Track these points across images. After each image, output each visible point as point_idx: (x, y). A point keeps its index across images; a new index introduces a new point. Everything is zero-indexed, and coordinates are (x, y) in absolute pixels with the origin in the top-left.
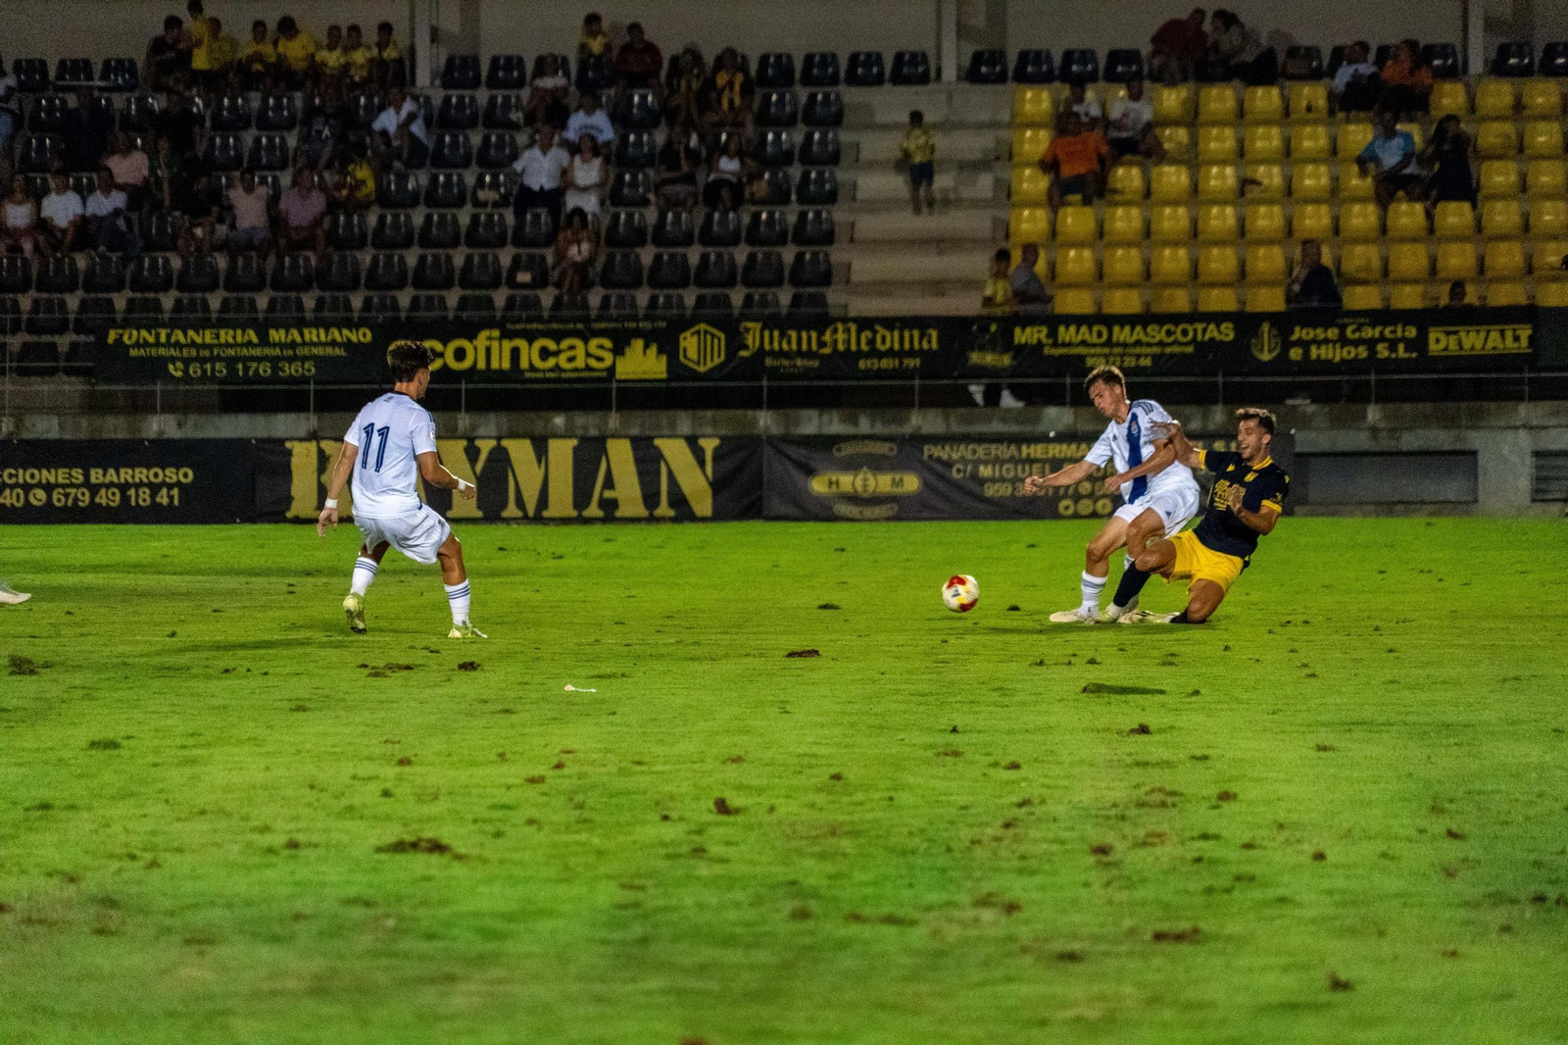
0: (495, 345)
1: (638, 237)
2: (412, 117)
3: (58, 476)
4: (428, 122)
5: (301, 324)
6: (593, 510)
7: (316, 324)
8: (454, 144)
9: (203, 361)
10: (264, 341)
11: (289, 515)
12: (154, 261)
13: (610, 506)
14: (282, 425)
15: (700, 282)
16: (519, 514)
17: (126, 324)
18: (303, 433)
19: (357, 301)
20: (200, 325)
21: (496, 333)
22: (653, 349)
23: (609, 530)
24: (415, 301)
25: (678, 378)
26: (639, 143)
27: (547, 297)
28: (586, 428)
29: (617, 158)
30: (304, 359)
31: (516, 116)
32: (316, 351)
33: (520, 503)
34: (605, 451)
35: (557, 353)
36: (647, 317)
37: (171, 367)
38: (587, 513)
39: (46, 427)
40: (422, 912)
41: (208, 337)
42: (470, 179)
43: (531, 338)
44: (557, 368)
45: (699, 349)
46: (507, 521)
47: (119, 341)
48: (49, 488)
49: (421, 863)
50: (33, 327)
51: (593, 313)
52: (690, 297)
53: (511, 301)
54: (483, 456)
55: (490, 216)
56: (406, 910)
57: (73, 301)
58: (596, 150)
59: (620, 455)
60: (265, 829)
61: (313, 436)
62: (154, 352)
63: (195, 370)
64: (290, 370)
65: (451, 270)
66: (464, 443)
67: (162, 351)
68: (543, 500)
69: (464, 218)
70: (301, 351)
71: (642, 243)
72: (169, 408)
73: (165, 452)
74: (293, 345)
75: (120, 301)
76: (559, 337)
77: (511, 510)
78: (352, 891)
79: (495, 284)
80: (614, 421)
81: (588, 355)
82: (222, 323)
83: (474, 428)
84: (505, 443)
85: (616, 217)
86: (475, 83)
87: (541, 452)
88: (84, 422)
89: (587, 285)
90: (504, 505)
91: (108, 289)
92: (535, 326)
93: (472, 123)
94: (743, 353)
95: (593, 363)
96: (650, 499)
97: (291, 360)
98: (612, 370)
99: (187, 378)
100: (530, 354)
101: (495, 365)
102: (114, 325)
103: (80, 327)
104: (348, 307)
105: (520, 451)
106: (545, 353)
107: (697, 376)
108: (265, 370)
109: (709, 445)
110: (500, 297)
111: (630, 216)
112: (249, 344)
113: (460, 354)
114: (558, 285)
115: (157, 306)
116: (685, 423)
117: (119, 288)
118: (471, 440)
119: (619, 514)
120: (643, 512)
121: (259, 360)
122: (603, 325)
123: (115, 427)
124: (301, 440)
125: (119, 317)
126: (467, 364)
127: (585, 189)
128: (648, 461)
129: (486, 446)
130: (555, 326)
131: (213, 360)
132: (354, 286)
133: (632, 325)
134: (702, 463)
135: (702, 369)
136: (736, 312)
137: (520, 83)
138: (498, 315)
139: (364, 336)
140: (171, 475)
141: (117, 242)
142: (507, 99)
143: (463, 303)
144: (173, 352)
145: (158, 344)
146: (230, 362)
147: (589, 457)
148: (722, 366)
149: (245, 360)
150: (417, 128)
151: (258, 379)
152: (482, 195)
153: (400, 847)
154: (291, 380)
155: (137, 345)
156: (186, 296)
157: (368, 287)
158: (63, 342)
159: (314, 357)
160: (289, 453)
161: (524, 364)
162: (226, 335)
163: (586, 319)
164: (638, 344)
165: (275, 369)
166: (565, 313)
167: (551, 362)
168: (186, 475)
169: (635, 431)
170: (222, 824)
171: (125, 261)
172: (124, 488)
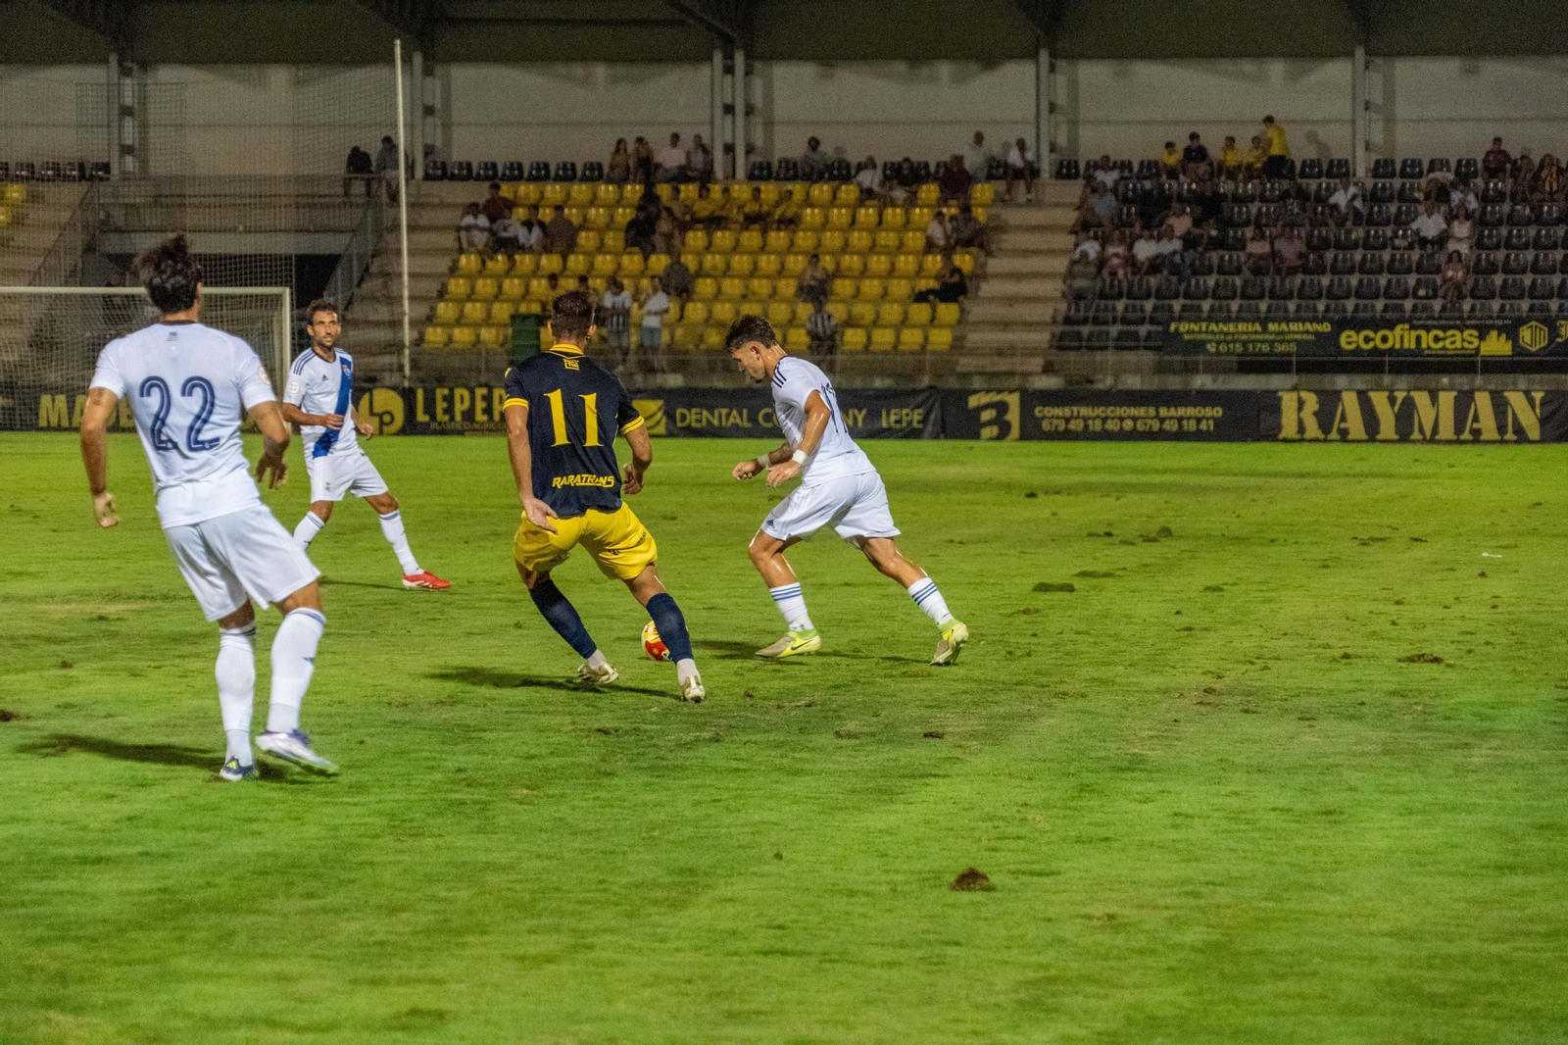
0: (1406, 334)
1: (1493, 268)
2: (1354, 197)
3: (1140, 411)
4: (1364, 199)
5: (1288, 320)
6: (1466, 436)
7: (1297, 320)
8: (1380, 212)
9: (1228, 343)
10: (1265, 330)
11: (1281, 436)
12: (1197, 283)
13: (1476, 433)
14: (1276, 381)
15: (1532, 296)
16: (1420, 437)
17: (1180, 319)
18: (1289, 387)
19: (1321, 306)
20: (1228, 320)
21: (1407, 326)
22: (1504, 336)
23: (1477, 448)
24: (1357, 307)
25: (1519, 354)
26: (1493, 212)
27: (1437, 305)
28: (1462, 384)
29: (1480, 221)
30: (1289, 342)
31: (1417, 195)
32: (1296, 337)
33: (1421, 431)
34: (1473, 399)
35: (1444, 339)
36: (1498, 318)
37: (1209, 346)
38: (1462, 437)
39: (1133, 382)
40: (1437, 701)
41: (1231, 327)
42: (1389, 233)
43: (1428, 329)
44: (1444, 348)
45: (1531, 337)
46: (1415, 442)
47: (1177, 330)
48: (1135, 419)
49: (1428, 670)
50: (1125, 321)
51: (1466, 315)
52: (1525, 305)
53: (1415, 307)
54: (1399, 402)
55: (1402, 255)
56: (1427, 700)
57: (1149, 305)
58: (1468, 217)
59: (1483, 401)
60: (1327, 646)
61: (1295, 389)
62: (1198, 337)
63: (1223, 348)
64: (1280, 348)
65: (1378, 289)
66: (1386, 394)
67: (1203, 336)
68: (1435, 429)
69: (1386, 256)
70: (1288, 337)
71: (1495, 272)
72: (1207, 371)
73: (1204, 398)
74: (1282, 333)
75: (1177, 305)
76: (1445, 329)
77: (1416, 435)
78: (1392, 687)
79: (1405, 296)
80: (1479, 380)
81: (1463, 340)
82: (1238, 320)
83: (1393, 384)
84: (1412, 393)
85: (1479, 256)
86: (1393, 175)
87: (1434, 400)
88: (1156, 379)
89: (1461, 297)
90: (1412, 432)
91: (1169, 298)
92: (1430, 322)
93: (1391, 199)
94: (1559, 340)
95: (1466, 345)
96: (1501, 428)
97: (1281, 342)
98: (1478, 349)
99: (1218, 353)
100: (1427, 339)
101: (1406, 346)
102: (1173, 319)
103: (1152, 321)
104: (1315, 310)
105: (1421, 399)
106: (1437, 339)
107: (1531, 354)
108: (1265, 348)
109: (1538, 396)
110: (1408, 304)
111: (1488, 255)
112: (1256, 332)
113: (1384, 339)
114: (1444, 298)
115: (1199, 308)
116: (1522, 381)
117: (1177, 297)
118: (1391, 391)
119: (1482, 438)
120: (1497, 437)
121: (1262, 342)
122: (1473, 322)
123: (1174, 383)
124: (1288, 390)
125: (1177, 314)
126: (1389, 345)
127: (1460, 240)
128: (1500, 406)
129: (1400, 396)
130: (1443, 322)
131: (1234, 342)
132: (1319, 297)
133: (1490, 322)
134: (1533, 407)
135: (1533, 349)
136: (1553, 314)
137: (1420, 175)
138: (1407, 315)
139: (1326, 327)
140: (1209, 412)
141: (1175, 270)
142: (1412, 185)
143: (1386, 308)
144: (1210, 337)
145: (1200, 332)
146: (1245, 343)
147: (1463, 403)
148: (1544, 348)
149: (1253, 341)
150: (1358, 204)
151: (1261, 354)
152: (1397, 242)
153: (1411, 660)
154: (1282, 354)
155: (1188, 332)
156: (1217, 303)
157: (1328, 297)
158: (1143, 330)
159: (1296, 340)
160: (1280, 399)
161: (1424, 345)
162: (1242, 327)
163: (1461, 318)
164: (1494, 333)
165: (1272, 347)
166: (1447, 314)
167: (1440, 345)
168: (1218, 412)
169: (1492, 387)
170: (1300, 642)
171: (1180, 281)
172: (1180, 419)
